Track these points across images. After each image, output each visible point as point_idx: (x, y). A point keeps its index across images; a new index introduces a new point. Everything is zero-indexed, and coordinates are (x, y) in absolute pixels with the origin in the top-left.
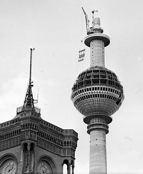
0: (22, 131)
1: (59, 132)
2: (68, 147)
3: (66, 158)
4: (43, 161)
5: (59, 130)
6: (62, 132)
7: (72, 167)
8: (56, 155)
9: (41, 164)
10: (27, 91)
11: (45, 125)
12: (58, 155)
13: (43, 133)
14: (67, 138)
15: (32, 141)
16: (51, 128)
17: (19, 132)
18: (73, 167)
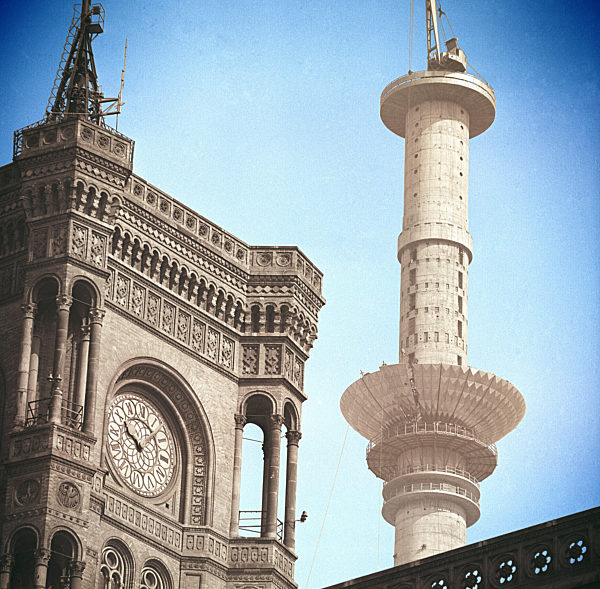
0: (30, 219)
1: (225, 254)
2: (270, 334)
3: (261, 388)
4: (139, 390)
5: (227, 243)
6: (240, 255)
7: (288, 435)
8: (209, 370)
9: (129, 406)
10: (71, 57)
11: (154, 208)
12: (219, 369)
13: (142, 246)
14: (267, 289)
15: (83, 272)
16: (184, 226)
17: (16, 233)
18: (293, 437)
